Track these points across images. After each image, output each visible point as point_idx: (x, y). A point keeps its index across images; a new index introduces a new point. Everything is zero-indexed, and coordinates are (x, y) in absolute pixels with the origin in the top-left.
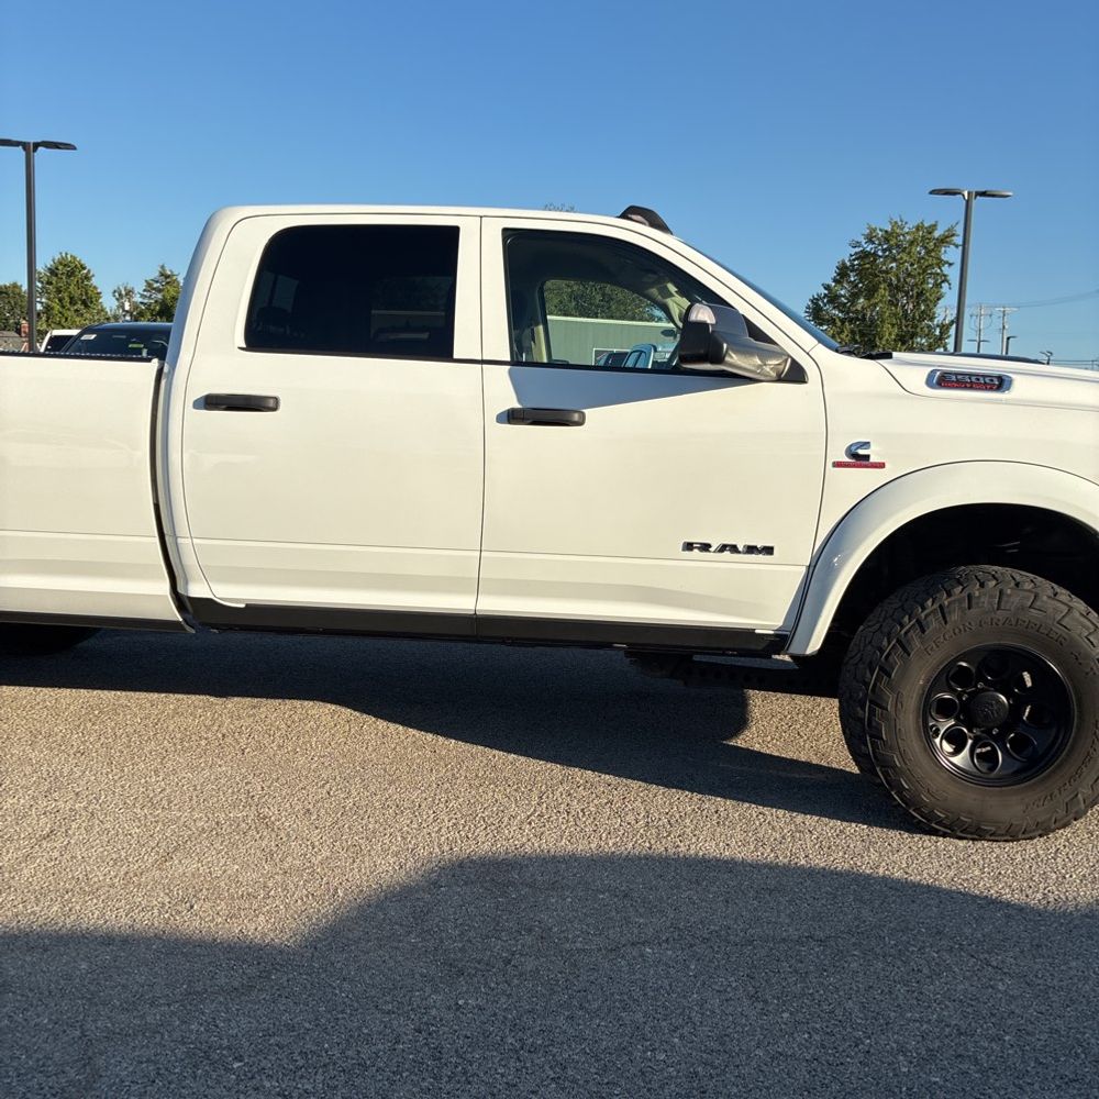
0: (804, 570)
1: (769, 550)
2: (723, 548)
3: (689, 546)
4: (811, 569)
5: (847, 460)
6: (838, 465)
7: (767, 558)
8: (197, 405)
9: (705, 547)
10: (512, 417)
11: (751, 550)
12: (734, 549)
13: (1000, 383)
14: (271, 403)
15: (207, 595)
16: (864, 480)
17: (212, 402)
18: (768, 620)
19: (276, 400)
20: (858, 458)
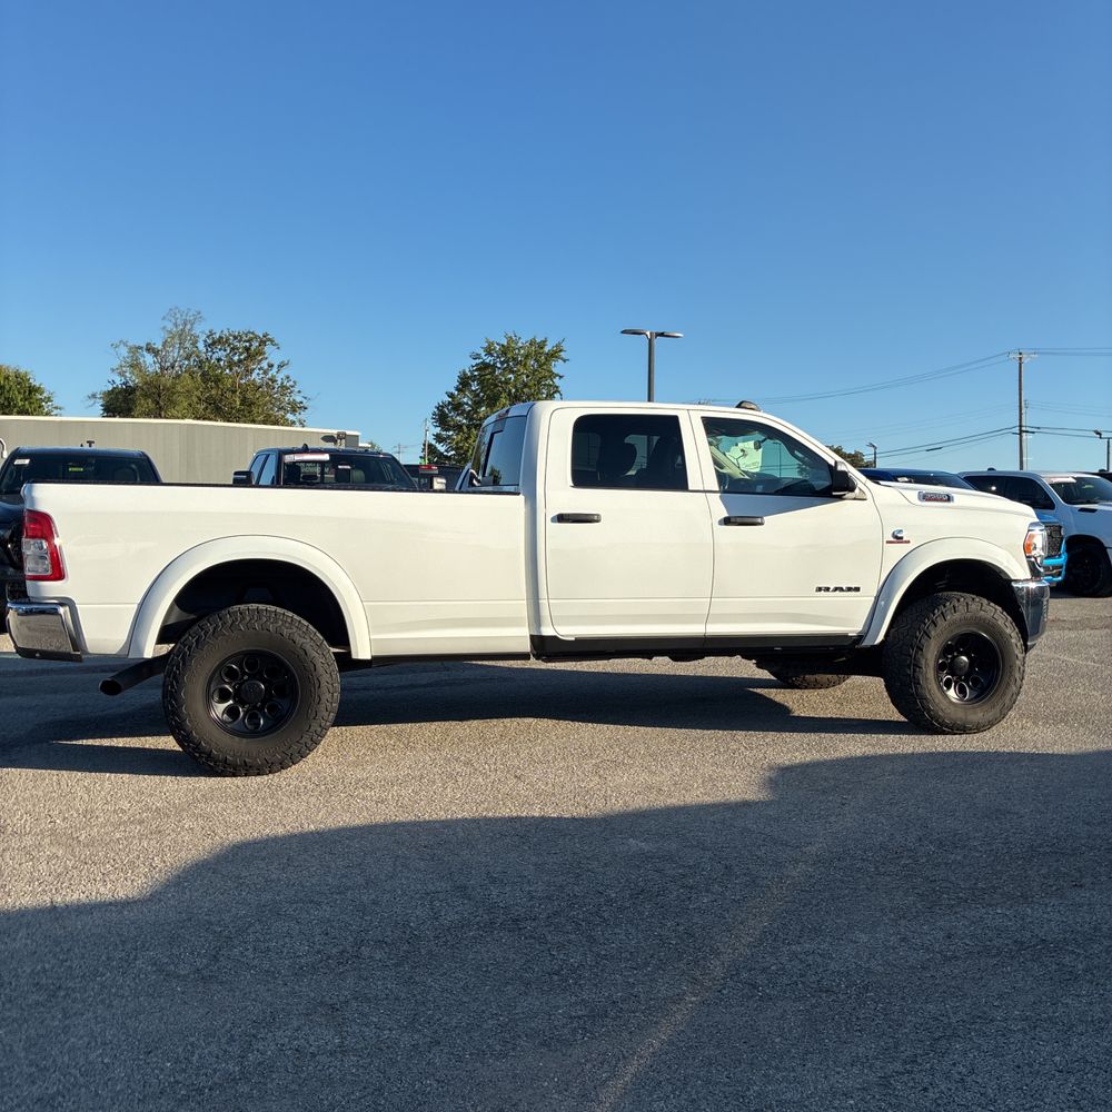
0: (873, 599)
1: (857, 589)
2: (836, 589)
3: (820, 589)
4: (877, 598)
5: (892, 539)
6: (888, 542)
7: (858, 593)
8: (553, 520)
9: (827, 589)
10: (727, 521)
11: (849, 589)
12: (841, 589)
13: (949, 499)
14: (596, 518)
15: (555, 634)
16: (901, 550)
17: (561, 518)
18: (854, 627)
19: (598, 515)
20: (898, 539)
